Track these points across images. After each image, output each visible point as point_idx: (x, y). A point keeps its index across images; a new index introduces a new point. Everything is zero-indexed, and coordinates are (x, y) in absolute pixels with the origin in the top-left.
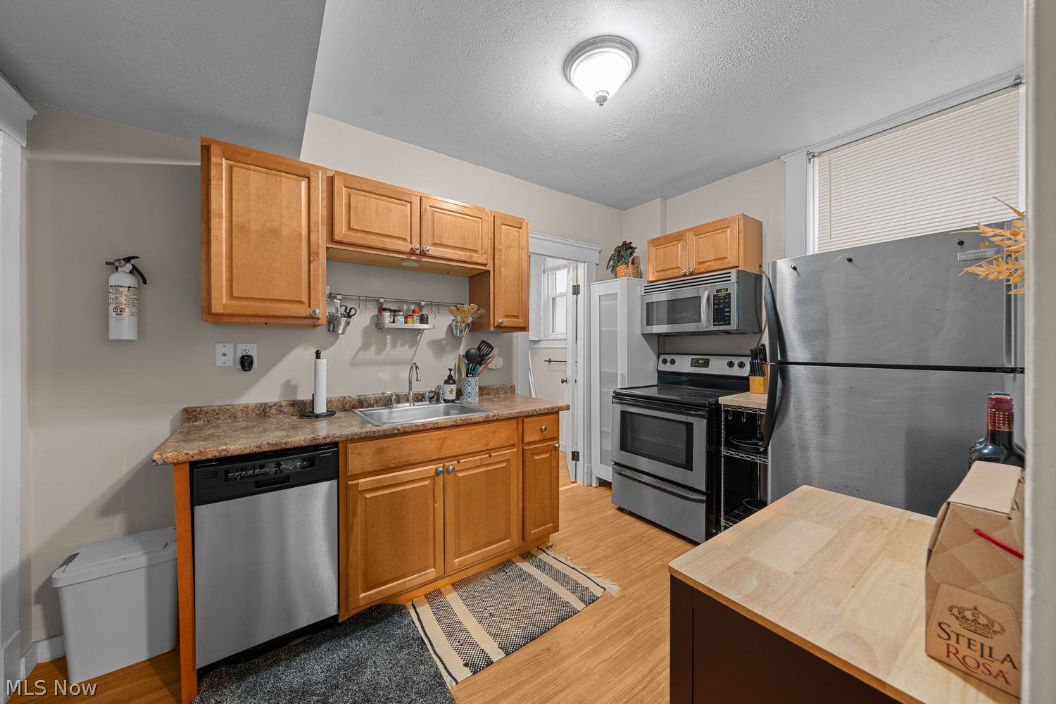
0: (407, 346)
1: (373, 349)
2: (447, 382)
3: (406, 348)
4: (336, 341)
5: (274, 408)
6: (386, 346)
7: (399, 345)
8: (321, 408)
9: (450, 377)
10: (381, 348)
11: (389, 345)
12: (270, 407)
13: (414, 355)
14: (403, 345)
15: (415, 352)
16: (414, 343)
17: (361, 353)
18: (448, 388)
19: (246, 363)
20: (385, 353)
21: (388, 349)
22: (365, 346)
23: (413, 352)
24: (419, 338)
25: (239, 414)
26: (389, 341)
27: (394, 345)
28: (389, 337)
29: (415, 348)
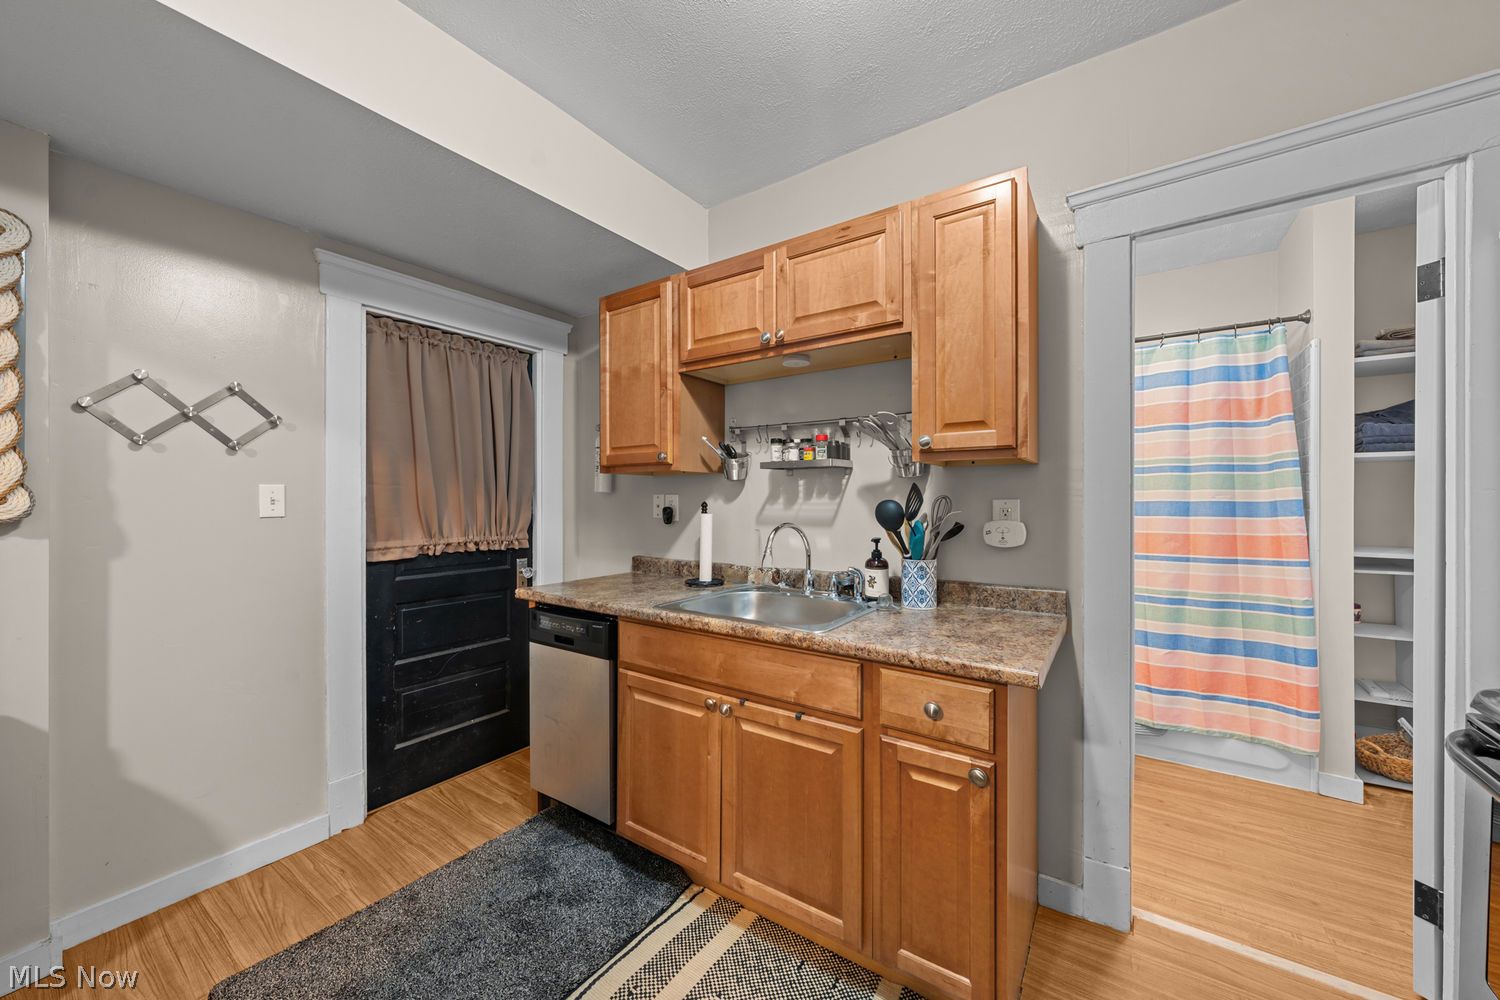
0: (826, 495)
1: (781, 500)
2: (869, 565)
3: (826, 499)
4: (742, 489)
5: (685, 568)
6: (796, 496)
7: (814, 495)
8: (706, 576)
9: (877, 554)
10: (791, 501)
11: (801, 495)
12: (683, 566)
13: (837, 512)
14: (821, 494)
15: (840, 504)
16: (837, 492)
17: (768, 507)
18: (868, 573)
19: (668, 515)
20: (796, 507)
21: (800, 500)
22: (772, 498)
23: (835, 507)
24: (844, 481)
25: (663, 570)
26: (801, 489)
27: (808, 496)
28: (801, 482)
29: (838, 500)
